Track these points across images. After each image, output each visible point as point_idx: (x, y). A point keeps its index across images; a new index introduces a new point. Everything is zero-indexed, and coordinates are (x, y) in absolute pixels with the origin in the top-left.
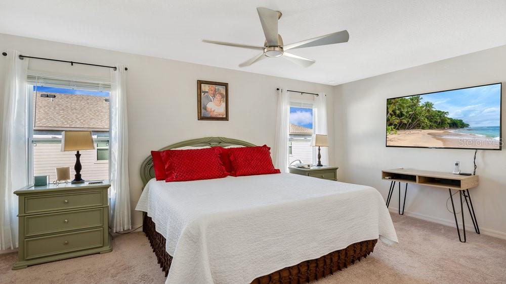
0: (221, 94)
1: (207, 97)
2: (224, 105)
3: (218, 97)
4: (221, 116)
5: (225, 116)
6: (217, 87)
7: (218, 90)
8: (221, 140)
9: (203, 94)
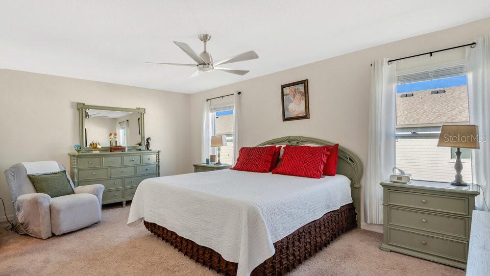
0: (300, 92)
1: (289, 98)
2: (303, 102)
3: (298, 96)
4: (301, 115)
5: (305, 115)
6: (296, 87)
7: (298, 88)
8: (300, 139)
9: (285, 97)
